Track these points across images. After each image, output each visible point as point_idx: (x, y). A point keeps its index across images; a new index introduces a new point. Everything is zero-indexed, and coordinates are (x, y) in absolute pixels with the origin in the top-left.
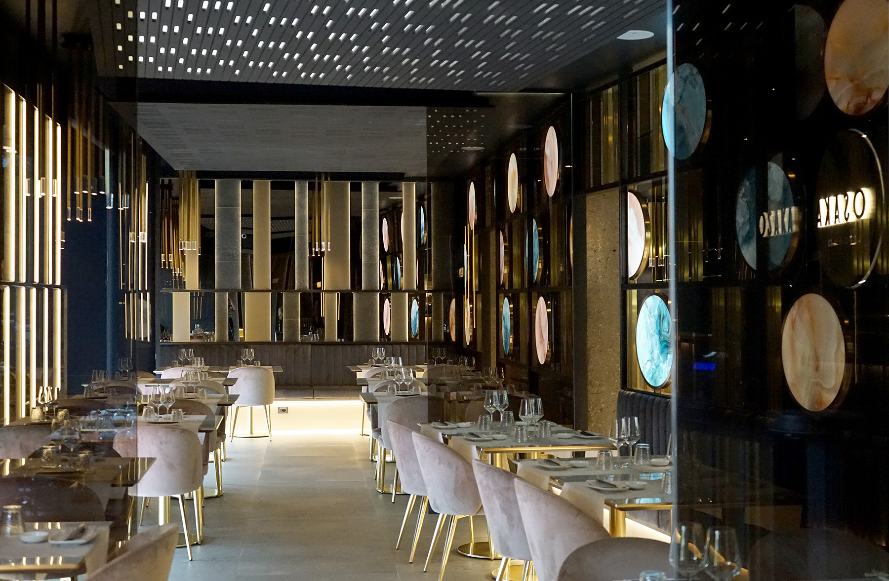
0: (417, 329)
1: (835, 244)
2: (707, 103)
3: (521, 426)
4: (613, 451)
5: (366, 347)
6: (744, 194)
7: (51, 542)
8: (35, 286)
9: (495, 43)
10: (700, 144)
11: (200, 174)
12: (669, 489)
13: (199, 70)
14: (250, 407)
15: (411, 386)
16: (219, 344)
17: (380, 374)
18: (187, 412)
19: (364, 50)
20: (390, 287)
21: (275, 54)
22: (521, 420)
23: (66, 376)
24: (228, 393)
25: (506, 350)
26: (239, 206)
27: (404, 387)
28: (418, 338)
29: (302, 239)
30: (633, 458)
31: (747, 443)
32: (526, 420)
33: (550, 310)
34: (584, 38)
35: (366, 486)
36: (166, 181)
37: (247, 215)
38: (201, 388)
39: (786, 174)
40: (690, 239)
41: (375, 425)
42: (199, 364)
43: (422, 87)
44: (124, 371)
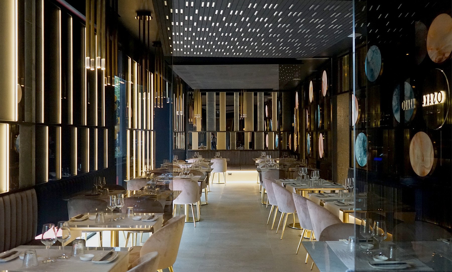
0: (278, 145)
1: (431, 113)
2: (382, 60)
3: (311, 181)
4: (344, 190)
5: (259, 151)
6: (395, 94)
7: (142, 220)
8: (144, 130)
9: (302, 40)
10: (379, 76)
11: (201, 90)
12: (364, 205)
13: (198, 53)
14: (218, 173)
15: (273, 166)
16: (207, 151)
17: (263, 161)
18: (195, 174)
19: (255, 44)
20: (268, 130)
21: (224, 47)
22: (311, 179)
23: (155, 161)
24: (210, 168)
25: (309, 153)
26: (215, 102)
27: (271, 166)
28: (278, 148)
29: (237, 113)
30: (352, 193)
31: (392, 188)
32: (313, 178)
33: (324, 138)
34: (335, 37)
35: (258, 202)
36: (190, 93)
37: (218, 105)
38: (200, 166)
39: (412, 86)
40: (375, 111)
41: (261, 180)
42: (200, 158)
43: (277, 57)
44: (175, 160)
